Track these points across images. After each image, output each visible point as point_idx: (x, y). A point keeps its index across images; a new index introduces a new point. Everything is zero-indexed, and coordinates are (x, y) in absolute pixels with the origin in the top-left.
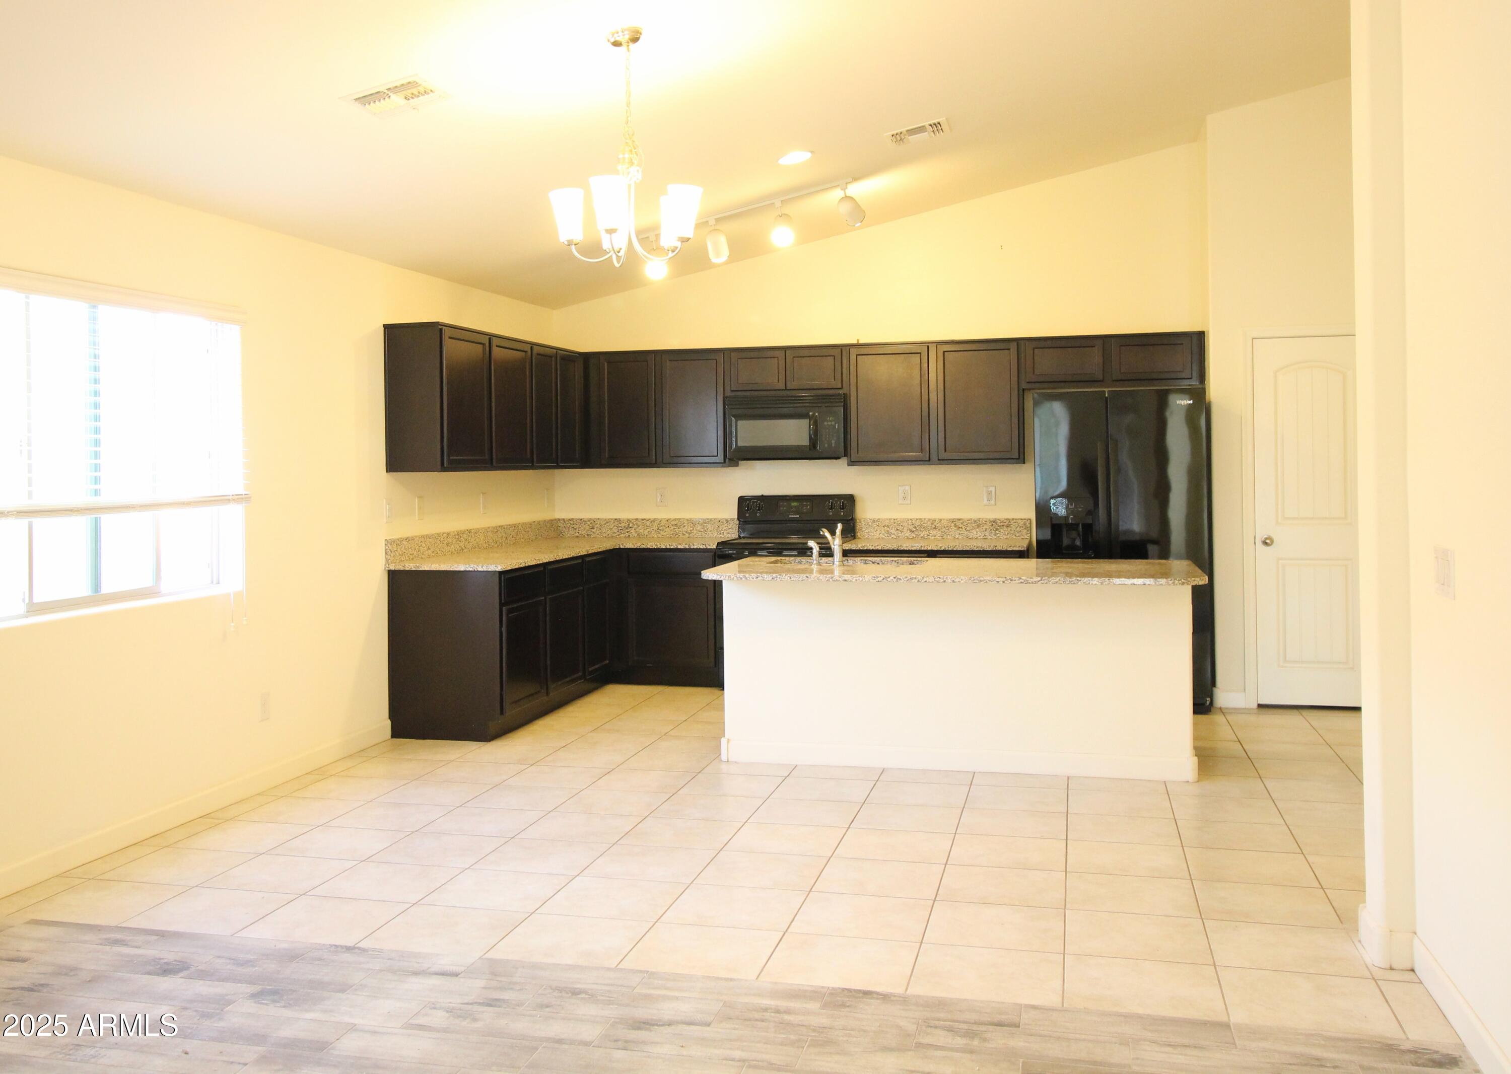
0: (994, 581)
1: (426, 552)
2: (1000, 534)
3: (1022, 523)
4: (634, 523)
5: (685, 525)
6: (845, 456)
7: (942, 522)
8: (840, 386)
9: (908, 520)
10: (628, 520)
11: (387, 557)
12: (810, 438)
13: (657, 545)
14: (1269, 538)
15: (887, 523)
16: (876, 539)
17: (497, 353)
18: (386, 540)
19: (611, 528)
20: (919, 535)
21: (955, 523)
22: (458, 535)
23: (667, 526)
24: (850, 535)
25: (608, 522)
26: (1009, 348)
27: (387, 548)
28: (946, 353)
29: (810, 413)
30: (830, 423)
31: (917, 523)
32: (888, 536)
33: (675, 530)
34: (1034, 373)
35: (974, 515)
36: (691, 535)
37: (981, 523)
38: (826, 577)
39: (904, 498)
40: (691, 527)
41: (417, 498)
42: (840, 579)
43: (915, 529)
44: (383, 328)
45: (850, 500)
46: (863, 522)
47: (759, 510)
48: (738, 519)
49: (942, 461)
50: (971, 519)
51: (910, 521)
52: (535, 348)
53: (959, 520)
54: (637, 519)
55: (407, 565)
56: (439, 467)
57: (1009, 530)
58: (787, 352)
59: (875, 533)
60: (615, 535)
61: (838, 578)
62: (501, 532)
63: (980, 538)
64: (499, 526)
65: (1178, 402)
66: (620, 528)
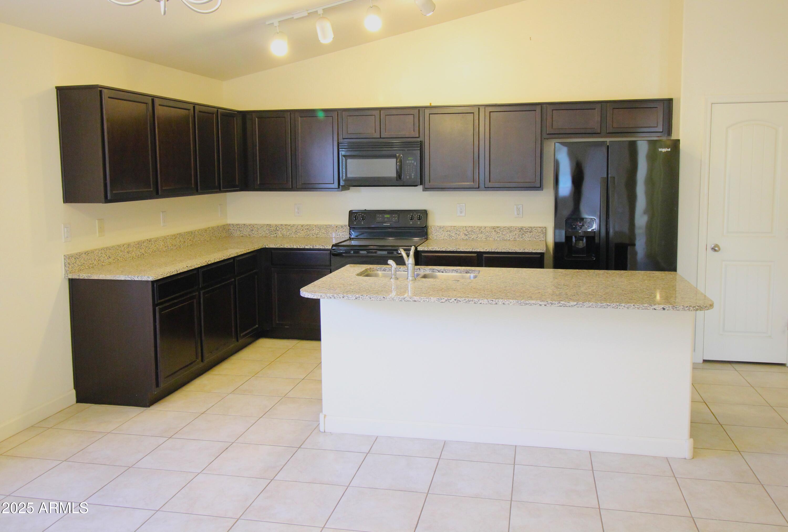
0: (537, 304)
1: (107, 260)
2: (525, 237)
3: (541, 230)
4: (280, 227)
5: (314, 229)
6: (421, 184)
7: (487, 228)
8: (418, 136)
9: (463, 227)
10: (276, 225)
11: (65, 268)
12: (397, 172)
13: (291, 246)
14: (717, 246)
15: (449, 229)
16: (442, 239)
17: (160, 111)
18: (64, 255)
19: (265, 230)
20: (470, 237)
21: (494, 229)
22: (138, 244)
23: (302, 230)
24: (424, 238)
25: (262, 227)
26: (535, 110)
27: (66, 261)
28: (491, 113)
29: (397, 155)
30: (410, 162)
31: (469, 230)
32: (450, 238)
33: (307, 232)
34: (552, 128)
35: (507, 224)
36: (318, 236)
37: (512, 230)
38: (399, 298)
39: (461, 212)
40: (318, 231)
41: (97, 221)
42: (411, 300)
43: (468, 233)
44: (56, 90)
45: (424, 213)
46: (433, 228)
47: (363, 220)
48: (349, 226)
49: (487, 188)
50: (506, 227)
51: (465, 228)
52: (197, 107)
53: (498, 227)
54: (282, 225)
55: (81, 275)
56: (103, 200)
57: (531, 235)
58: (381, 111)
59: (441, 235)
60: (267, 235)
61: (409, 299)
62: (179, 238)
63: (511, 239)
64: (178, 234)
65: (660, 150)
66: (271, 231)
